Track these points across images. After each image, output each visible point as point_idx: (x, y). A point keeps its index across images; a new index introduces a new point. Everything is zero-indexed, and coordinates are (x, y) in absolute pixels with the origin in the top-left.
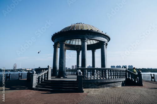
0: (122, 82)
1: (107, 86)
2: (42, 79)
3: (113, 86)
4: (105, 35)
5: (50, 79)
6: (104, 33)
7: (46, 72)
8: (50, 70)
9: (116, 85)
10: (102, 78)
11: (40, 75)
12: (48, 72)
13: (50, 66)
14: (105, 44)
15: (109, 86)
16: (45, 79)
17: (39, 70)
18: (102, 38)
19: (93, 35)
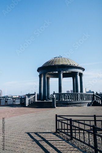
0: (88, 103)
1: (74, 106)
2: (31, 101)
3: (79, 105)
4: (77, 67)
5: (36, 101)
6: (76, 65)
7: (34, 96)
8: (36, 95)
9: (82, 105)
10: (70, 100)
11: (30, 98)
12: (35, 97)
13: (36, 92)
14: (78, 74)
15: (76, 106)
16: (33, 101)
17: (29, 95)
18: (75, 69)
19: (67, 68)
